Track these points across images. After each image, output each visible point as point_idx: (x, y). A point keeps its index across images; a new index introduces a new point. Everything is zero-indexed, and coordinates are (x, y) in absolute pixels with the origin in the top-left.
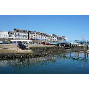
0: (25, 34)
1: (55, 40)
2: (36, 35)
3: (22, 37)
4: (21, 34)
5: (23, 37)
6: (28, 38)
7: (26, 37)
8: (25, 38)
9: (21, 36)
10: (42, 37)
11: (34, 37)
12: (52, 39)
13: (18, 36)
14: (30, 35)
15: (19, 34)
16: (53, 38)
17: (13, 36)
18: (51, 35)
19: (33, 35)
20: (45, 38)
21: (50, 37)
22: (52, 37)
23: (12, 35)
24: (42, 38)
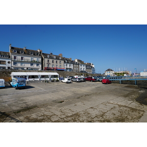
0: (35, 59)
2: (55, 61)
3: (29, 66)
4: (28, 58)
5: (32, 65)
6: (40, 66)
8: (35, 66)
9: (27, 62)
10: (65, 65)
11: (53, 65)
13: (22, 62)
15: (22, 58)
17: (9, 62)
18: (76, 61)
19: (51, 60)
20: (70, 66)
23: (7, 61)
24: (65, 67)
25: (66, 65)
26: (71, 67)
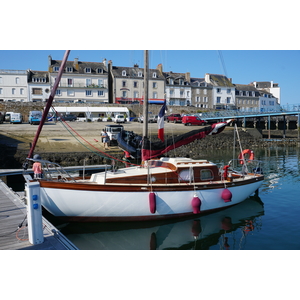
0: (95, 82)
1: (223, 101)
2: (140, 83)
3: (82, 95)
4: (80, 81)
5: (88, 93)
6: (106, 95)
7: (100, 93)
8: (95, 96)
9: (80, 89)
10: (168, 90)
11: (135, 93)
12: (210, 96)
13: (69, 89)
14: (118, 83)
15: (70, 81)
16: (215, 94)
17: (47, 91)
18: (207, 80)
19: (130, 82)
20: (182, 93)
21: (202, 87)
22: (210, 88)
23: (44, 88)
24: (168, 95)
25: (172, 92)
26: (185, 96)
